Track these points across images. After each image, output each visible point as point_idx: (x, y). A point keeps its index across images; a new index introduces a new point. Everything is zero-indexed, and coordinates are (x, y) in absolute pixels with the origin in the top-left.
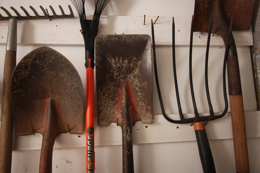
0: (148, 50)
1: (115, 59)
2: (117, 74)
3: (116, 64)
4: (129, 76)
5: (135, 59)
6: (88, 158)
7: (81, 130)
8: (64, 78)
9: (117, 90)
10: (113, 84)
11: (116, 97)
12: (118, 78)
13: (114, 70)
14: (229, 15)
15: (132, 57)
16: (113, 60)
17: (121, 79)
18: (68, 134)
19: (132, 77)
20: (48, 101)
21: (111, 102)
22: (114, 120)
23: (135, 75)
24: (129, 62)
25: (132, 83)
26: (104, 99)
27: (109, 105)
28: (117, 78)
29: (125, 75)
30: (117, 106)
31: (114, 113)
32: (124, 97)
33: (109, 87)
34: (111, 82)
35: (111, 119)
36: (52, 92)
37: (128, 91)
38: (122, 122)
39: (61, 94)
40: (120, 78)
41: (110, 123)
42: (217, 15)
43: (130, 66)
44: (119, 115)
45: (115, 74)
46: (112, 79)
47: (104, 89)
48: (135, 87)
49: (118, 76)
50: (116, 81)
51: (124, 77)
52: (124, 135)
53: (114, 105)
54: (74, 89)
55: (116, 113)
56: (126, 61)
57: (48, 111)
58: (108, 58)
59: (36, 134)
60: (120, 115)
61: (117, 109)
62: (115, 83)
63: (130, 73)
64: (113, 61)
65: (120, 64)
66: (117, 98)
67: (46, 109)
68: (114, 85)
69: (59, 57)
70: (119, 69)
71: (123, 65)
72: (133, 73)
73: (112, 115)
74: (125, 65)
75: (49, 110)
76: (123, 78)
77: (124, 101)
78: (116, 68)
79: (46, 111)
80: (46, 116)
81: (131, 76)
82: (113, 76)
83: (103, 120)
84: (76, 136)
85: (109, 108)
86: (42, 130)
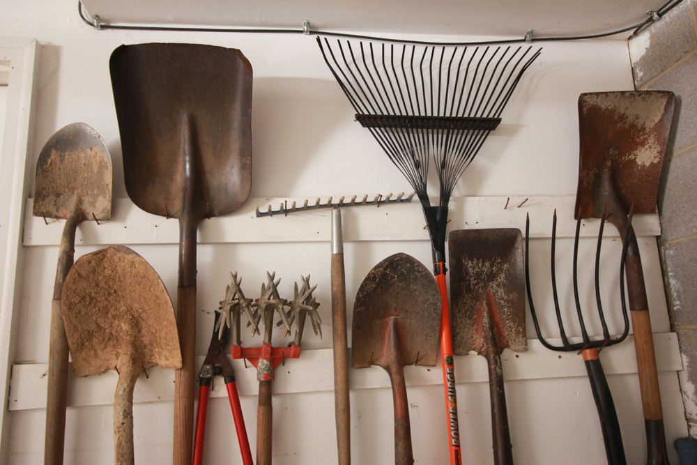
0: (518, 248)
1: (472, 261)
2: (475, 282)
3: (474, 268)
4: (490, 284)
5: (499, 261)
6: (450, 397)
7: (433, 360)
8: (416, 290)
9: (475, 304)
10: (470, 296)
11: (474, 314)
12: (476, 287)
13: (471, 277)
14: (623, 191)
15: (495, 259)
16: (470, 262)
17: (480, 289)
18: (413, 366)
19: (495, 286)
20: (391, 320)
21: (468, 321)
22: (473, 347)
23: (499, 283)
24: (492, 265)
25: (494, 294)
26: (460, 318)
27: (466, 325)
28: (474, 288)
29: (485, 283)
30: (476, 327)
31: (472, 337)
32: (485, 314)
33: (465, 301)
34: (467, 293)
35: (469, 346)
36: (396, 308)
37: (489, 305)
38: (487, 349)
39: (407, 312)
40: (479, 287)
41: (469, 351)
42: (607, 194)
43: (492, 271)
44: (479, 341)
45: (472, 283)
46: (469, 290)
47: (460, 303)
48: (499, 299)
49: (477, 284)
50: (473, 292)
51: (485, 286)
52: (493, 367)
53: (473, 325)
54: (428, 305)
55: (475, 337)
56: (487, 264)
57: (390, 336)
58: (463, 261)
59: (372, 366)
60: (482, 339)
61: (477, 331)
62: (472, 295)
63: (493, 280)
64: (470, 264)
65: (479, 268)
66: (475, 316)
67: (388, 332)
68: (471, 298)
69: (416, 264)
70: (478, 275)
71: (483, 270)
72: (497, 280)
73: (471, 340)
74: (486, 269)
75: (392, 334)
76: (483, 288)
77: (486, 320)
78: (473, 273)
79: (387, 336)
80: (386, 341)
81: (494, 284)
82: (469, 284)
83: (459, 347)
84: (424, 369)
85: (466, 329)
86: (383, 361)
